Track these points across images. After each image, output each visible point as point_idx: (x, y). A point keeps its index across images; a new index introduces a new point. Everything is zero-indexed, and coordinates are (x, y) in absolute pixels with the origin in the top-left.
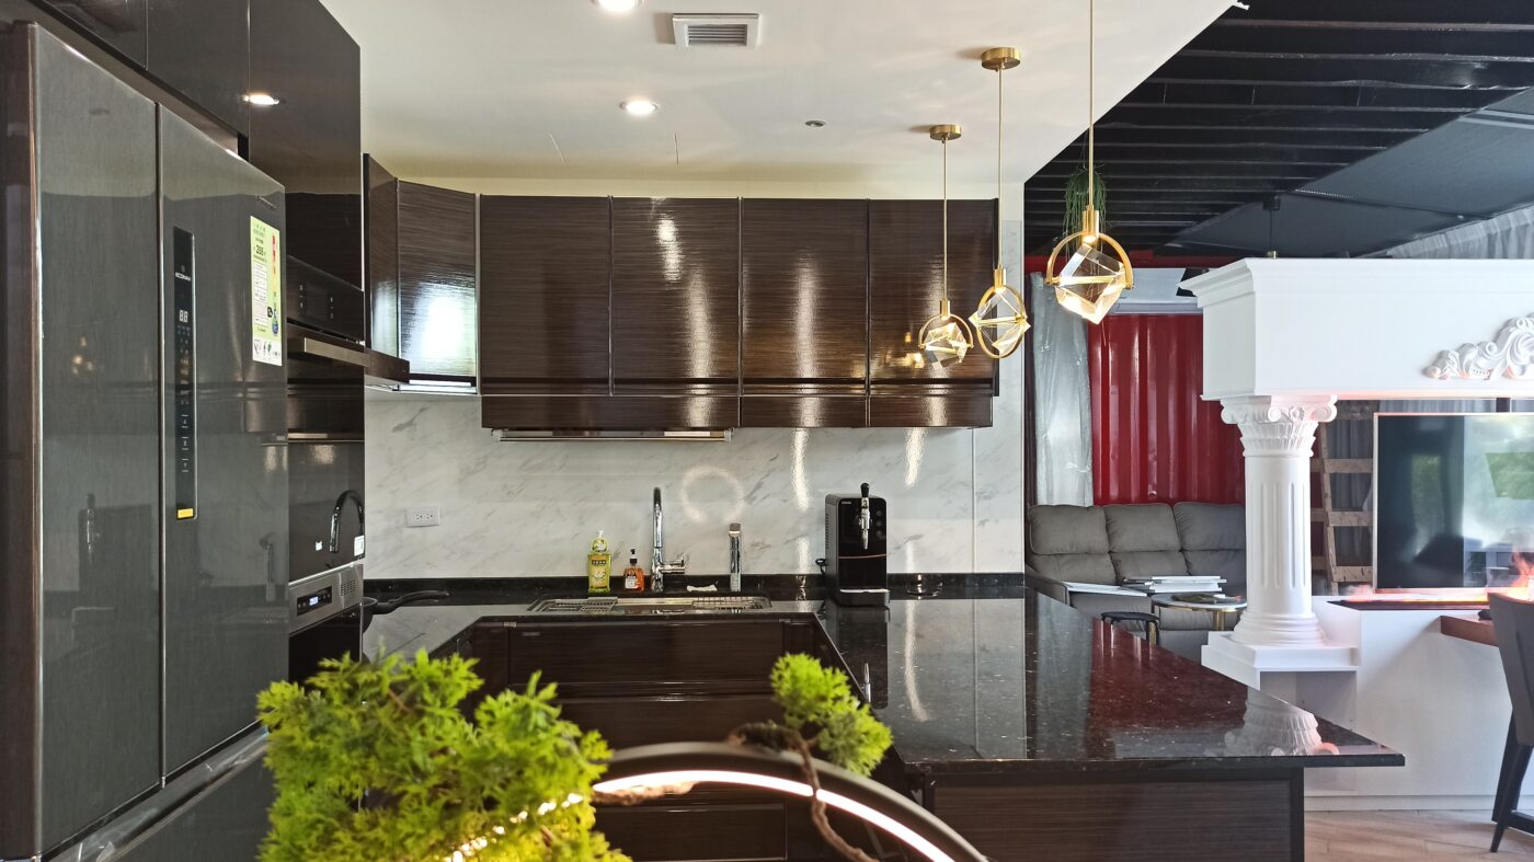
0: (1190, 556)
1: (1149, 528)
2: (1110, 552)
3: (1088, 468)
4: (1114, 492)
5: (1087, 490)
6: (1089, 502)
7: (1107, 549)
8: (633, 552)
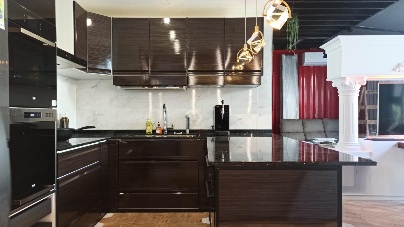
0: (327, 133)
1: (315, 126)
2: (304, 132)
3: (298, 109)
4: (305, 117)
5: (297, 115)
6: (298, 118)
7: (303, 131)
8: (159, 122)
